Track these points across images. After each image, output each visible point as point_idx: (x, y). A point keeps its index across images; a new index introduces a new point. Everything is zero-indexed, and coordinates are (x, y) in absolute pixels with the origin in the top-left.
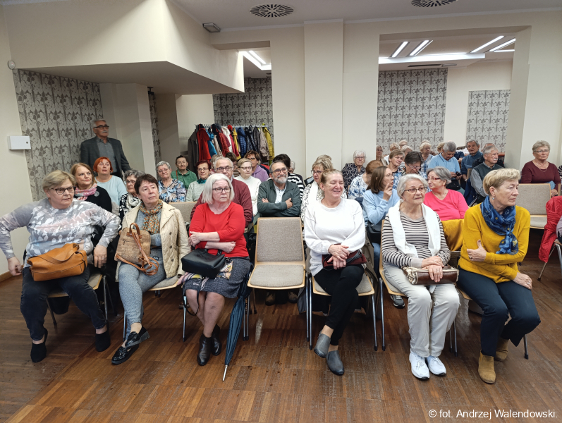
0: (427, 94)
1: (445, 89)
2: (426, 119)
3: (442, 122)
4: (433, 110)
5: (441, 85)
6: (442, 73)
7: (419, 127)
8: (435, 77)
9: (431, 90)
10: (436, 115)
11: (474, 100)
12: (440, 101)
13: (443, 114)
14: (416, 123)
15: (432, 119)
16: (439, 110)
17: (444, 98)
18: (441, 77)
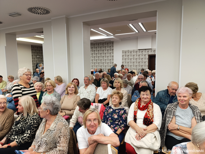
0: (107, 52)
1: (113, 50)
2: (107, 61)
4: (109, 58)
5: (112, 48)
6: (111, 43)
7: (105, 64)
8: (109, 45)
9: (108, 50)
11: (124, 54)
12: (112, 54)
13: (113, 59)
14: (103, 63)
15: (109, 61)
16: (111, 58)
17: (113, 53)
18: (111, 45)
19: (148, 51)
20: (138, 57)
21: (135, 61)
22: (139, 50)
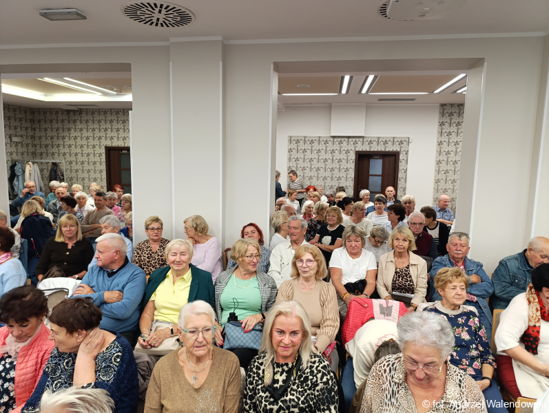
11: (294, 146)
19: (356, 141)
20: (329, 156)
21: (321, 165)
22: (334, 137)
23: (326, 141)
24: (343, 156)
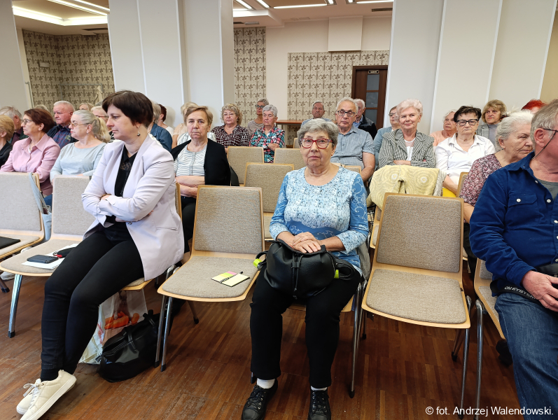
1: (264, 50)
2: (248, 82)
3: (264, 86)
4: (254, 73)
6: (260, 32)
7: (242, 90)
8: (254, 37)
9: (250, 51)
10: (257, 78)
11: (293, 63)
12: (260, 63)
13: (264, 77)
15: (254, 82)
16: (260, 73)
17: (264, 60)
18: (259, 37)
19: (353, 56)
20: (327, 72)
21: (320, 81)
22: (332, 52)
23: (325, 57)
24: (341, 72)
